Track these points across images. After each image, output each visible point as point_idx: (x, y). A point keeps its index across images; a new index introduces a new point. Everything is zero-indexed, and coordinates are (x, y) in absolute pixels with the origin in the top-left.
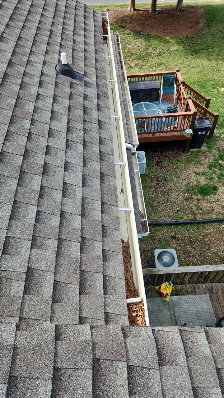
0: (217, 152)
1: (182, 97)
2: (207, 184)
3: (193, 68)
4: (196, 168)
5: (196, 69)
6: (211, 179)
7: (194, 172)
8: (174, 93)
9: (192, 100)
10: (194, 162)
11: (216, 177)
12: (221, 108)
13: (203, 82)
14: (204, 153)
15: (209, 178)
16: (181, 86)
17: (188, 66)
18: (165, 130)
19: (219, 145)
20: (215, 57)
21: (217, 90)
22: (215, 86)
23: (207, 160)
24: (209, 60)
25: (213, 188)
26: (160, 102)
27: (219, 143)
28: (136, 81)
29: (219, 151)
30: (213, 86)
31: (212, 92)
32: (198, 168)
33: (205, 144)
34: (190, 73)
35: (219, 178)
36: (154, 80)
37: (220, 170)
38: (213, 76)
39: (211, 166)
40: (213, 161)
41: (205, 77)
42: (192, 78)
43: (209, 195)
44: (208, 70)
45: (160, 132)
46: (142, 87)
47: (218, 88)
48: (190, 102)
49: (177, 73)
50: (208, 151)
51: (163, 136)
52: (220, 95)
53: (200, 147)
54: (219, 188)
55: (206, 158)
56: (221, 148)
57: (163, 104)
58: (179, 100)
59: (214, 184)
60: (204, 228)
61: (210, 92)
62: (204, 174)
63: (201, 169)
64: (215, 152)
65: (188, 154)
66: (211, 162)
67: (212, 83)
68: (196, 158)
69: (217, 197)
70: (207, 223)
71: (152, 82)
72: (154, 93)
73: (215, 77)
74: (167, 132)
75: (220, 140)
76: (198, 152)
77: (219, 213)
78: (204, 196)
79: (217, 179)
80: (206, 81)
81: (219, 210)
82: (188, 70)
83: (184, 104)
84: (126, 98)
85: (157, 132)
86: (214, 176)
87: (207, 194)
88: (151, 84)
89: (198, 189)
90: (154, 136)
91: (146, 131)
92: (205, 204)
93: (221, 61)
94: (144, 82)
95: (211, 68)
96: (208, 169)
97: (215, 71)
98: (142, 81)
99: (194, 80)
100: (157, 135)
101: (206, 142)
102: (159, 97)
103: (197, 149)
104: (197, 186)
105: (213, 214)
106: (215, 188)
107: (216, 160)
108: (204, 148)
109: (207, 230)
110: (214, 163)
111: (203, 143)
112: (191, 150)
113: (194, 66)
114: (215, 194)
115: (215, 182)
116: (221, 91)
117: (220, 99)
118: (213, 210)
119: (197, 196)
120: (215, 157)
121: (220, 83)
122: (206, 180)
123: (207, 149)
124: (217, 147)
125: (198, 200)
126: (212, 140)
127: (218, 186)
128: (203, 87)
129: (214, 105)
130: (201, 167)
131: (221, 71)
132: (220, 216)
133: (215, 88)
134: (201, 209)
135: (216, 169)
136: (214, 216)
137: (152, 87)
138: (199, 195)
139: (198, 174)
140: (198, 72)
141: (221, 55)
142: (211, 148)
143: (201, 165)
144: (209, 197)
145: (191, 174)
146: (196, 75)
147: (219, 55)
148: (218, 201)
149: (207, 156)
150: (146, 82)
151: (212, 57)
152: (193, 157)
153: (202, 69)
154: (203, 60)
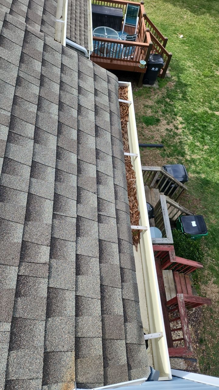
0: (166, 91)
1: (142, 30)
2: (152, 116)
3: (159, 10)
4: (145, 101)
5: (162, 12)
6: (157, 112)
7: (144, 104)
8: (136, 26)
9: (150, 32)
10: (144, 96)
11: (161, 111)
12: (177, 53)
13: (166, 25)
14: (154, 90)
15: (155, 111)
16: (143, 19)
17: (155, 6)
18: (122, 59)
19: (169, 85)
20: (181, 3)
21: (177, 36)
22: (176, 31)
23: (156, 96)
24: (175, 5)
25: (156, 120)
26: (122, 33)
27: (169, 84)
28: (101, 6)
29: (168, 90)
30: (174, 31)
31: (172, 36)
32: (147, 101)
33: (157, 83)
34: (156, 14)
35: (163, 113)
36: (119, 8)
37: (165, 106)
38: (175, 22)
39: (158, 102)
40: (161, 98)
41: (168, 21)
42: (157, 19)
43: (152, 125)
44: (172, 14)
45: (118, 60)
46: (106, 12)
47: (178, 34)
48: (148, 34)
49: (141, 5)
50: (158, 89)
51: (120, 64)
52: (178, 41)
53: (152, 84)
54: (161, 121)
55: (155, 94)
56: (170, 88)
57: (124, 35)
58: (139, 34)
59: (158, 117)
60: (143, 151)
61: (171, 36)
62: (151, 107)
63: (150, 103)
64: (164, 91)
65: (141, 88)
66: (159, 98)
67: (173, 28)
68: (147, 93)
69: (158, 128)
70: (146, 147)
71: (117, 9)
72: (118, 21)
73: (177, 24)
74: (124, 60)
75: (171, 81)
76: (150, 88)
77: (157, 140)
78: (148, 126)
79: (161, 113)
80: (169, 25)
81: (157, 138)
82: (154, 11)
83: (143, 37)
84: (87, 9)
85: (115, 59)
86: (160, 110)
87: (150, 124)
88: (116, 11)
89: (144, 119)
90: (112, 63)
91: (105, 56)
92: (147, 132)
93: (185, 9)
94: (109, 8)
95: (175, 14)
96: (156, 104)
97: (178, 17)
98: (107, 6)
99: (158, 22)
100: (115, 62)
101: (158, 81)
102: (122, 28)
103: (149, 86)
104: (144, 116)
105: (153, 141)
106: (158, 121)
107: (164, 97)
108: (155, 86)
109: (145, 152)
110: (161, 100)
111: (155, 81)
112: (144, 85)
113: (160, 8)
114: (157, 125)
115: (159, 115)
116: (180, 37)
117: (177, 45)
118: (153, 138)
119: (142, 124)
120: (163, 95)
121: (180, 29)
122: (152, 113)
123: (158, 87)
124: (167, 87)
125: (143, 128)
126: (164, 79)
127: (161, 119)
128: (165, 30)
129: (171, 49)
130: (150, 101)
131: (183, 18)
132: (158, 143)
133: (175, 34)
134: (143, 135)
135: (162, 105)
136: (153, 142)
137: (116, 14)
138: (144, 124)
139: (146, 106)
140: (163, 15)
141: (186, 3)
142: (162, 87)
143: (150, 99)
144: (152, 127)
145: (140, 105)
146: (161, 17)
147: (184, 3)
148: (158, 131)
149: (157, 93)
150: (111, 8)
151: (178, 3)
152: (145, 91)
153: (167, 13)
154: (169, 4)
